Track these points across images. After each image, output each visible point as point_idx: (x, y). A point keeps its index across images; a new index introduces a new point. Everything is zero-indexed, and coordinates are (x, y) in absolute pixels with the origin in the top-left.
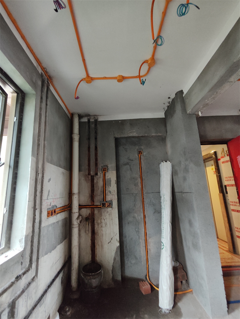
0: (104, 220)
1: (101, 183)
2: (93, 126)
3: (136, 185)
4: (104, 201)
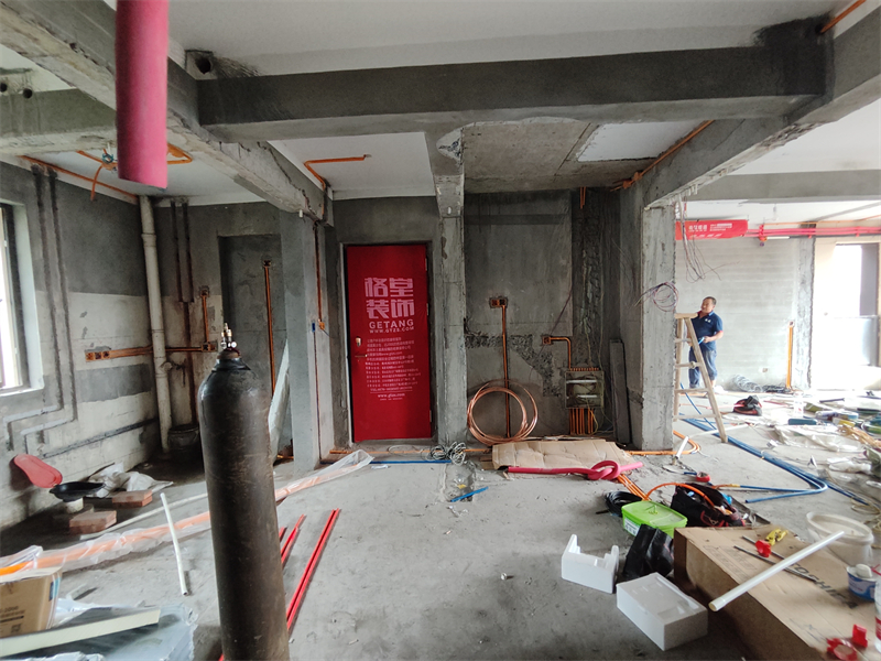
1: (199, 315)
2: (180, 215)
3: (259, 317)
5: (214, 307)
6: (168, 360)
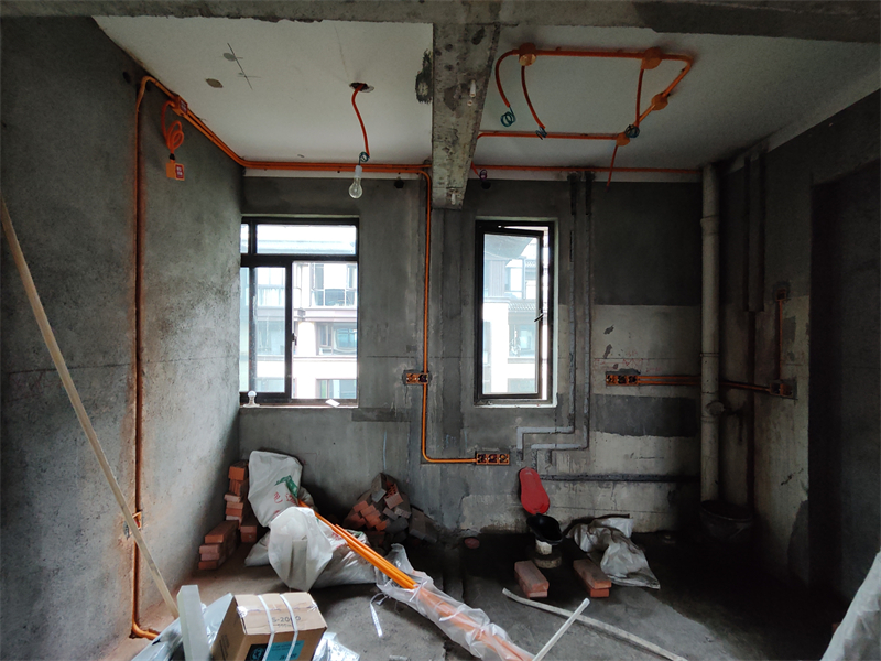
0: (775, 425)
1: (770, 332)
2: (755, 174)
4: (777, 378)
5: (794, 318)
6: (720, 398)
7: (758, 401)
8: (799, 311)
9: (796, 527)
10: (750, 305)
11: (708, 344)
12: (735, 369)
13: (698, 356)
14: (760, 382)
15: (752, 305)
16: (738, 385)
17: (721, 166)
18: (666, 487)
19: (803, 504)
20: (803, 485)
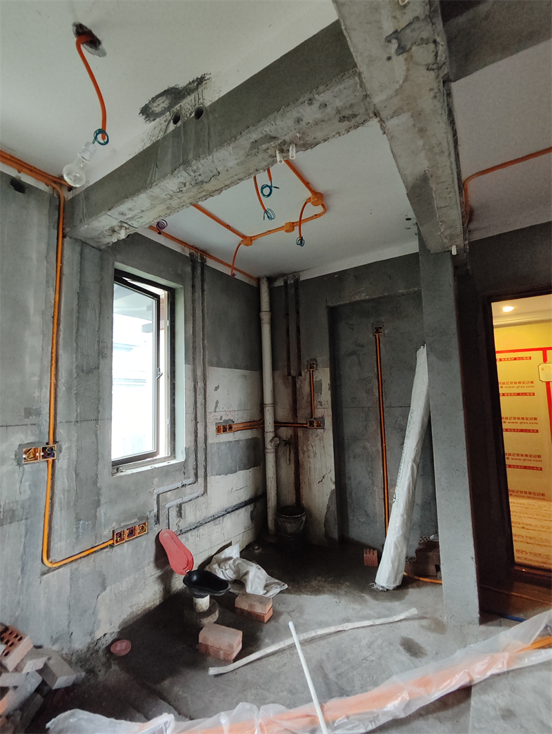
0: (312, 447)
1: (306, 389)
2: (292, 291)
4: (312, 417)
5: (321, 380)
6: (276, 435)
7: (300, 433)
8: (323, 376)
9: (328, 508)
10: (292, 372)
11: (268, 399)
12: (284, 414)
13: (262, 406)
14: (301, 421)
15: (293, 372)
16: (285, 424)
17: (271, 280)
18: (249, 508)
19: (332, 492)
20: (331, 480)
